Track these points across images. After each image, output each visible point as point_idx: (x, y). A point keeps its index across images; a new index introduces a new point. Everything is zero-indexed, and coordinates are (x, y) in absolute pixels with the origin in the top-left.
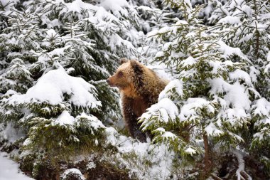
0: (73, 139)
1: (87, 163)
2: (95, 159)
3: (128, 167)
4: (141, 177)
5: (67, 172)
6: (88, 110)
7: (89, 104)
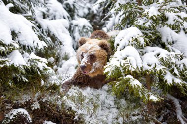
0: (22, 79)
1: (32, 104)
2: (39, 99)
3: (74, 108)
4: (87, 118)
5: (15, 112)
6: (34, 49)
7: (35, 44)
